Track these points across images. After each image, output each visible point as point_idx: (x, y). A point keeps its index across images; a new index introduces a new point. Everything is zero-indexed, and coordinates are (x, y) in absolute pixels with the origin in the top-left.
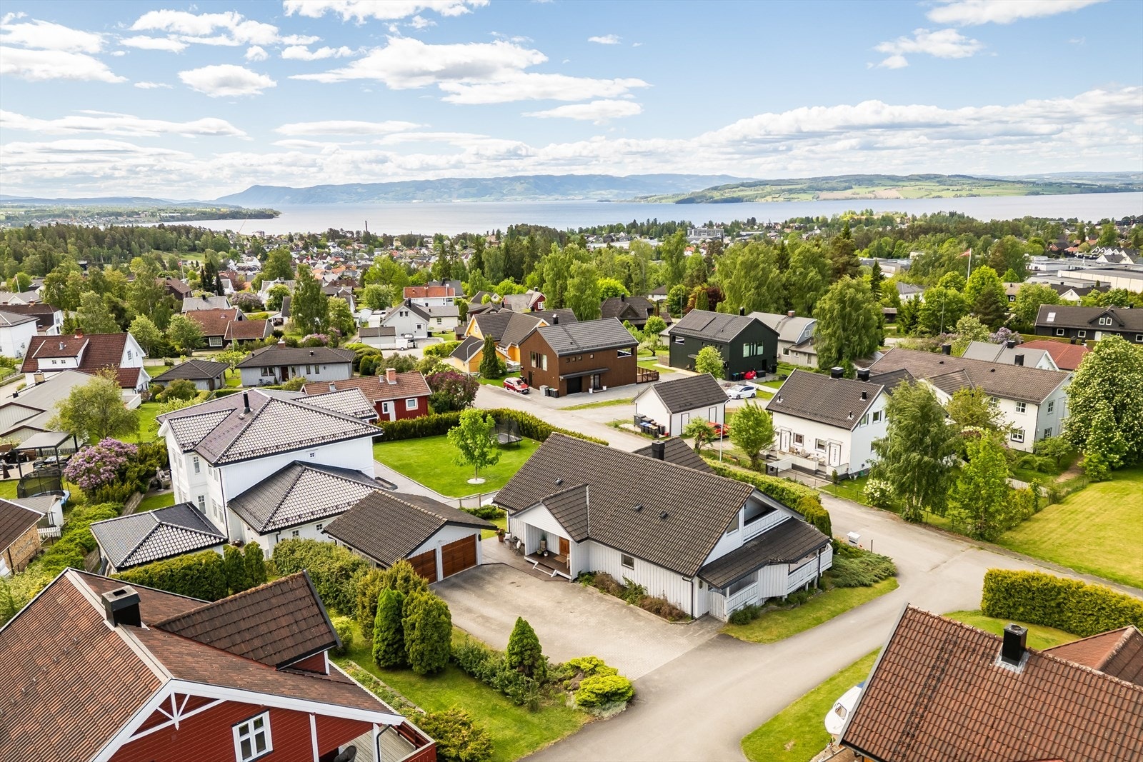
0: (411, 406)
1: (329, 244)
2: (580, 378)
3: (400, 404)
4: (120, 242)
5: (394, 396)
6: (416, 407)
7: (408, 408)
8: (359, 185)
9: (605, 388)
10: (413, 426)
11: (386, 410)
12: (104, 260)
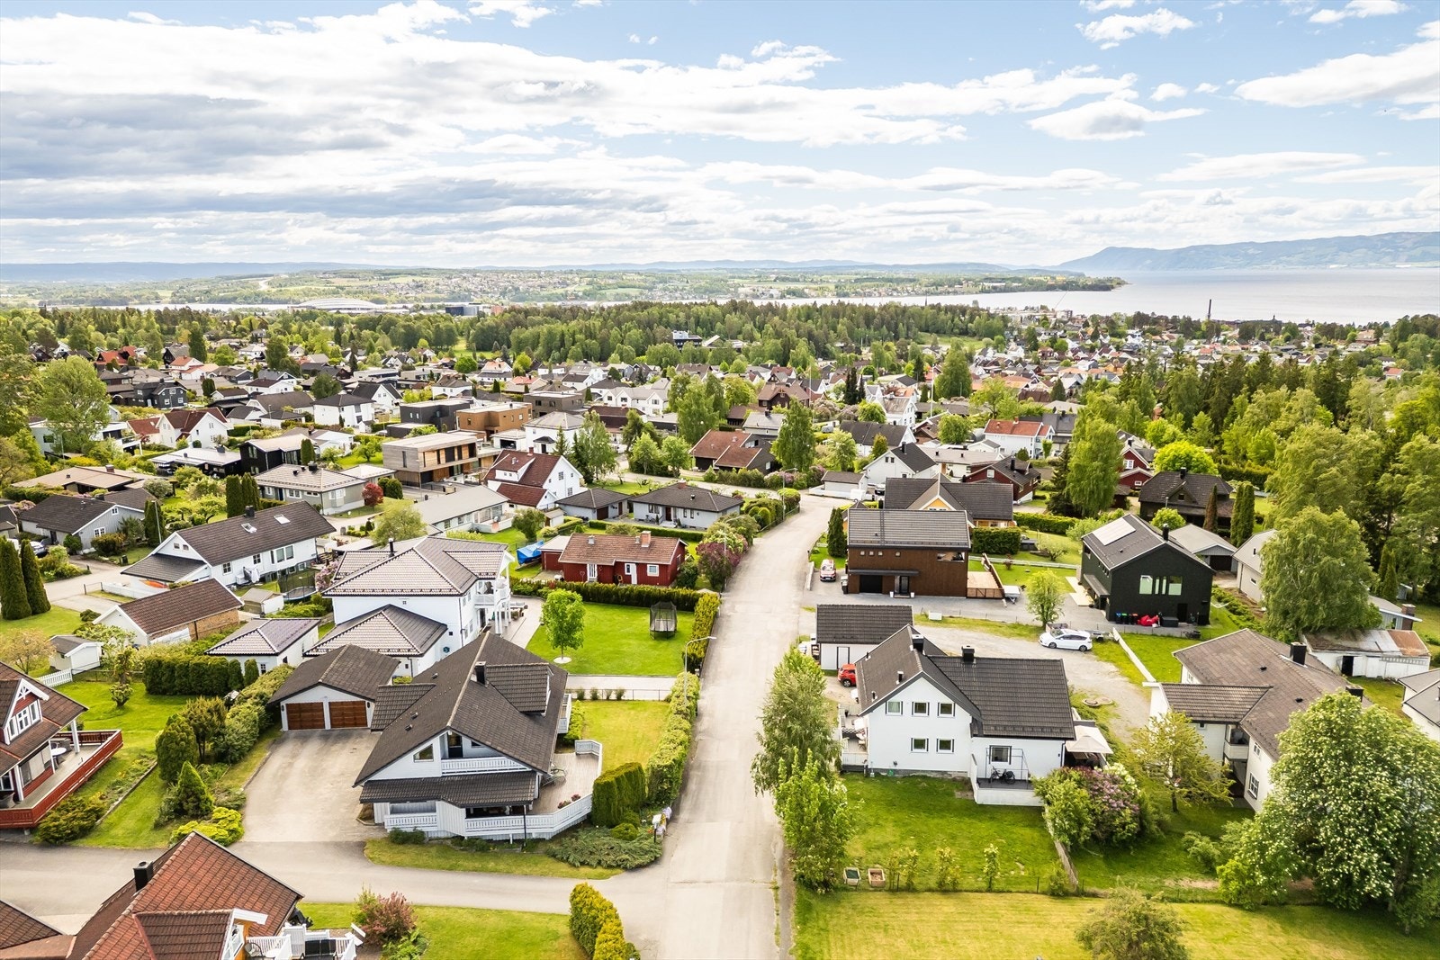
0: (653, 572)
1: (1130, 332)
2: (880, 577)
3: (642, 568)
4: (889, 323)
5: (636, 558)
6: (656, 574)
7: (650, 574)
8: (1252, 243)
9: (912, 595)
10: (616, 593)
11: (628, 571)
12: (864, 342)
